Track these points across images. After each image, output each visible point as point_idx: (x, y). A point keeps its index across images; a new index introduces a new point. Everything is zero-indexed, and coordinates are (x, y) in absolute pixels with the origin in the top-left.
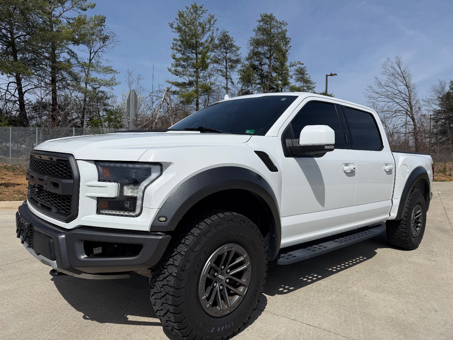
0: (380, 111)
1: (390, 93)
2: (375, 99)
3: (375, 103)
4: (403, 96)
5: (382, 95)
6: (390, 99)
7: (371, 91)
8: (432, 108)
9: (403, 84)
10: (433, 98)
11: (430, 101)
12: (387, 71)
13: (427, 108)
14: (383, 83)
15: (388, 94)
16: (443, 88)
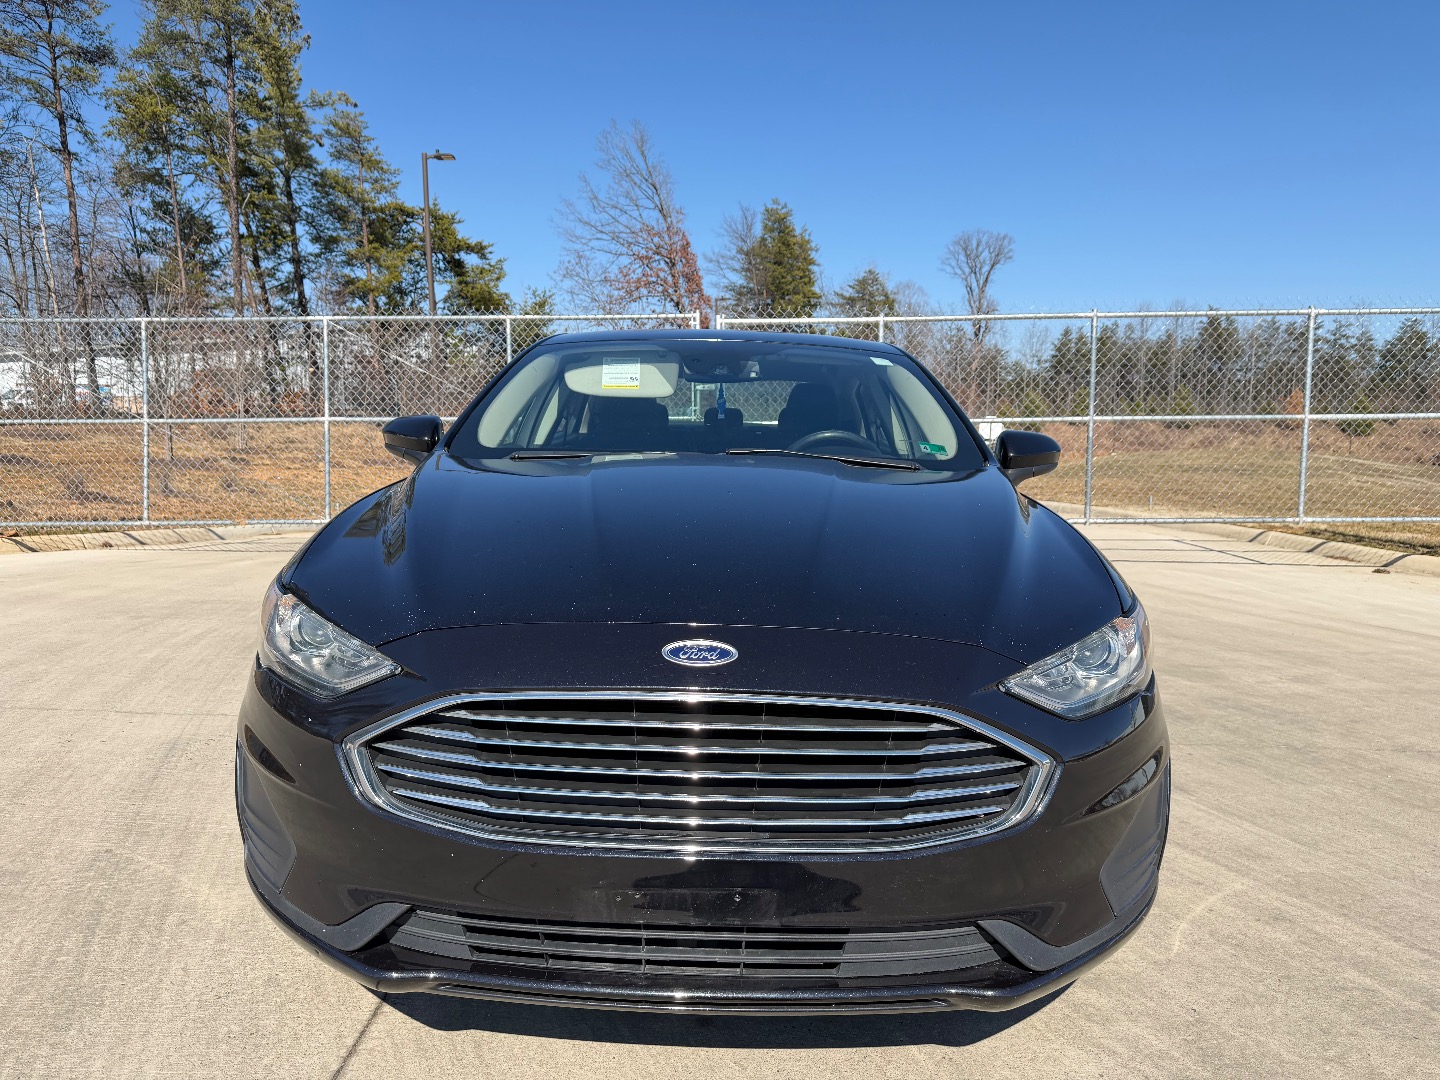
0: (599, 279)
1: (622, 228)
2: (583, 241)
3: (581, 253)
4: (656, 240)
5: (602, 232)
6: (623, 245)
7: (572, 217)
8: (726, 281)
9: (652, 206)
10: (728, 253)
11: (721, 261)
12: (613, 161)
13: (715, 279)
14: (602, 196)
15: (616, 230)
16: (750, 228)
